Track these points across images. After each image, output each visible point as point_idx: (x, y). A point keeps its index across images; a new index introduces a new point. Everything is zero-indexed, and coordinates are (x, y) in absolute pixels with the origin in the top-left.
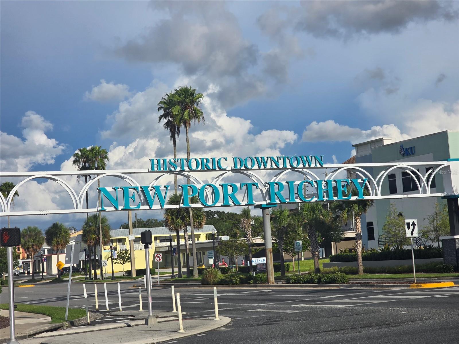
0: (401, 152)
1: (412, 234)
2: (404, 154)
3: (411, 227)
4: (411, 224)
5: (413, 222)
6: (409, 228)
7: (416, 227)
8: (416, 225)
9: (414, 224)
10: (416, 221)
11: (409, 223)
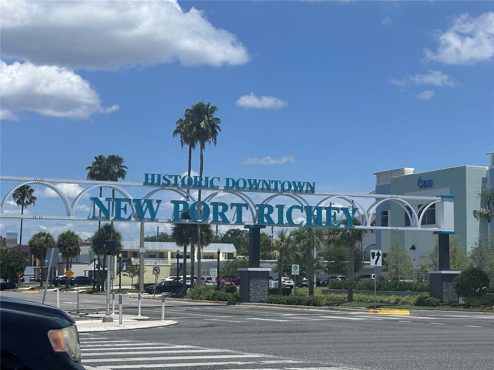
0: (419, 184)
2: (421, 186)
3: (376, 257)
4: (376, 254)
5: (378, 251)
6: (373, 258)
7: (381, 257)
9: (378, 254)
10: (381, 252)
11: (374, 253)
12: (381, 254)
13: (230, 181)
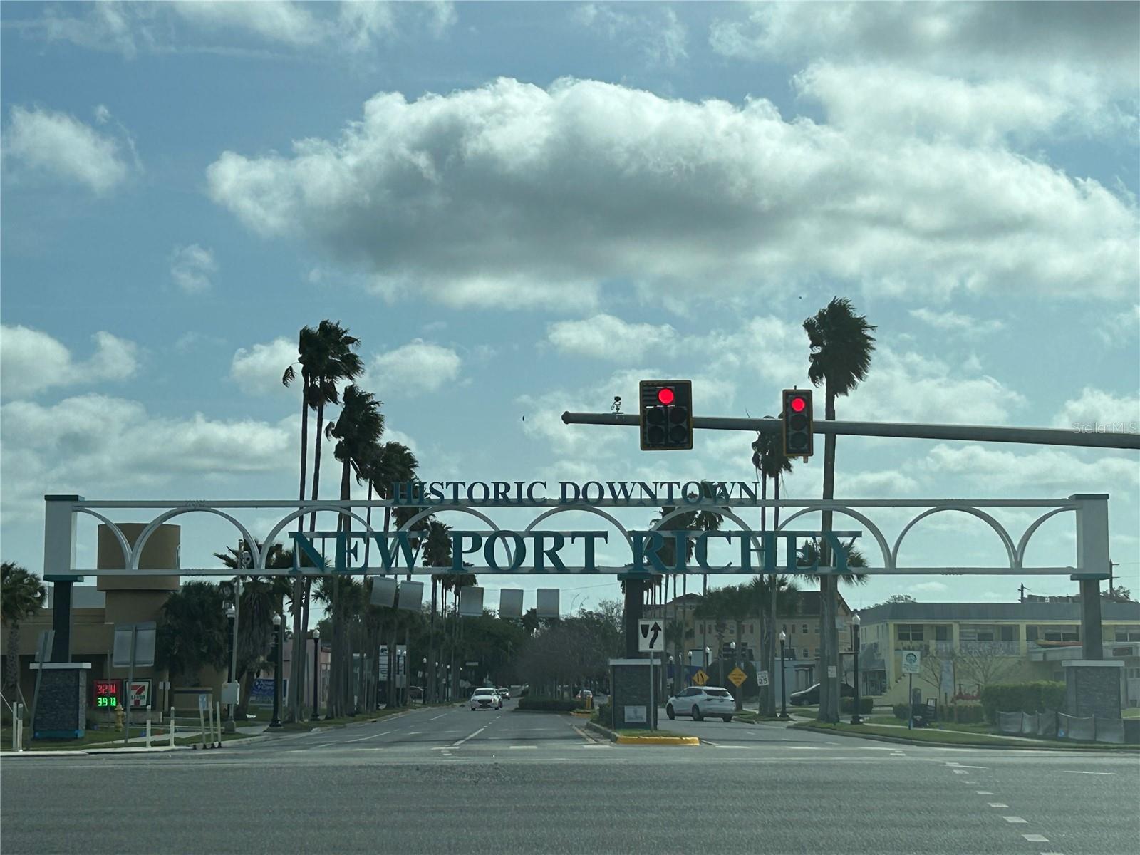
1: (651, 646)
3: (651, 634)
4: (650, 628)
5: (656, 623)
6: (645, 636)
7: (661, 634)
8: (660, 630)
9: (656, 628)
10: (660, 623)
11: (648, 626)
12: (662, 628)
13: (570, 488)
